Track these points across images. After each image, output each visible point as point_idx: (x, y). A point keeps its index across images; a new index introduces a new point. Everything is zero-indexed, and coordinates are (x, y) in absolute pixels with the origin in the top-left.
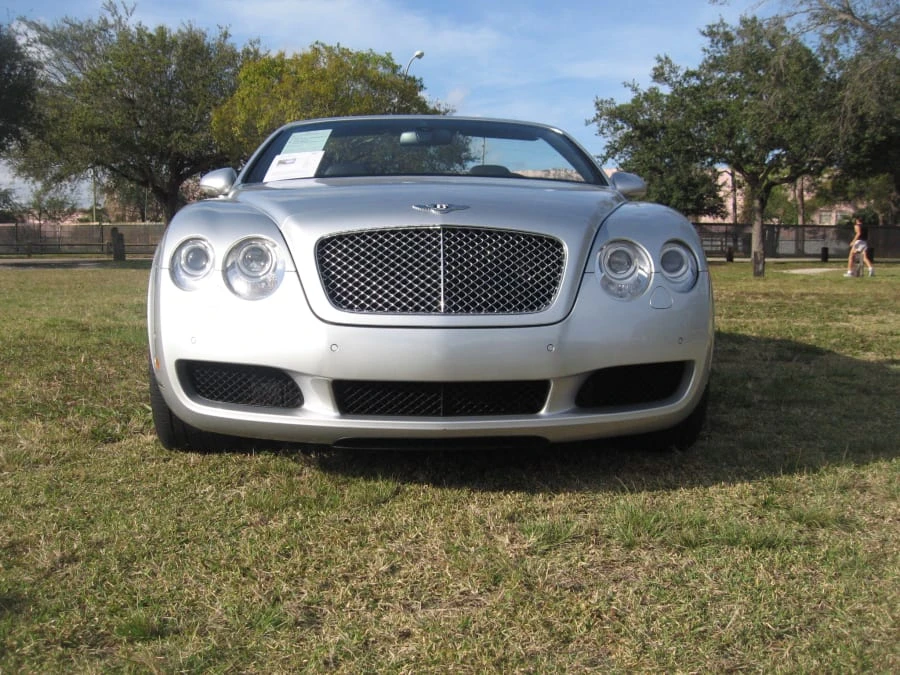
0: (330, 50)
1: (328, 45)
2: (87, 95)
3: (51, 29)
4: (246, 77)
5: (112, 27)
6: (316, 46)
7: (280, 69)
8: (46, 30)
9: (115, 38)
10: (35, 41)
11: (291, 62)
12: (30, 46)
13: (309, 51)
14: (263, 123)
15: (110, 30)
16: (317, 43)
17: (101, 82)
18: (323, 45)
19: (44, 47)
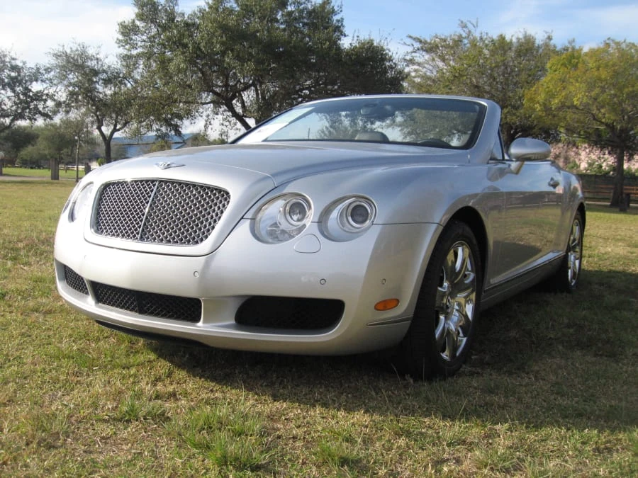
0: (618, 44)
1: (617, 40)
2: (447, 84)
3: (429, 41)
4: (551, 68)
5: (465, 38)
6: (608, 42)
7: (576, 61)
8: (425, 43)
9: (468, 45)
10: (418, 49)
11: (586, 54)
12: (415, 52)
13: (602, 46)
14: (556, 101)
15: (464, 40)
16: (609, 39)
17: (457, 75)
18: (613, 40)
19: (424, 53)
